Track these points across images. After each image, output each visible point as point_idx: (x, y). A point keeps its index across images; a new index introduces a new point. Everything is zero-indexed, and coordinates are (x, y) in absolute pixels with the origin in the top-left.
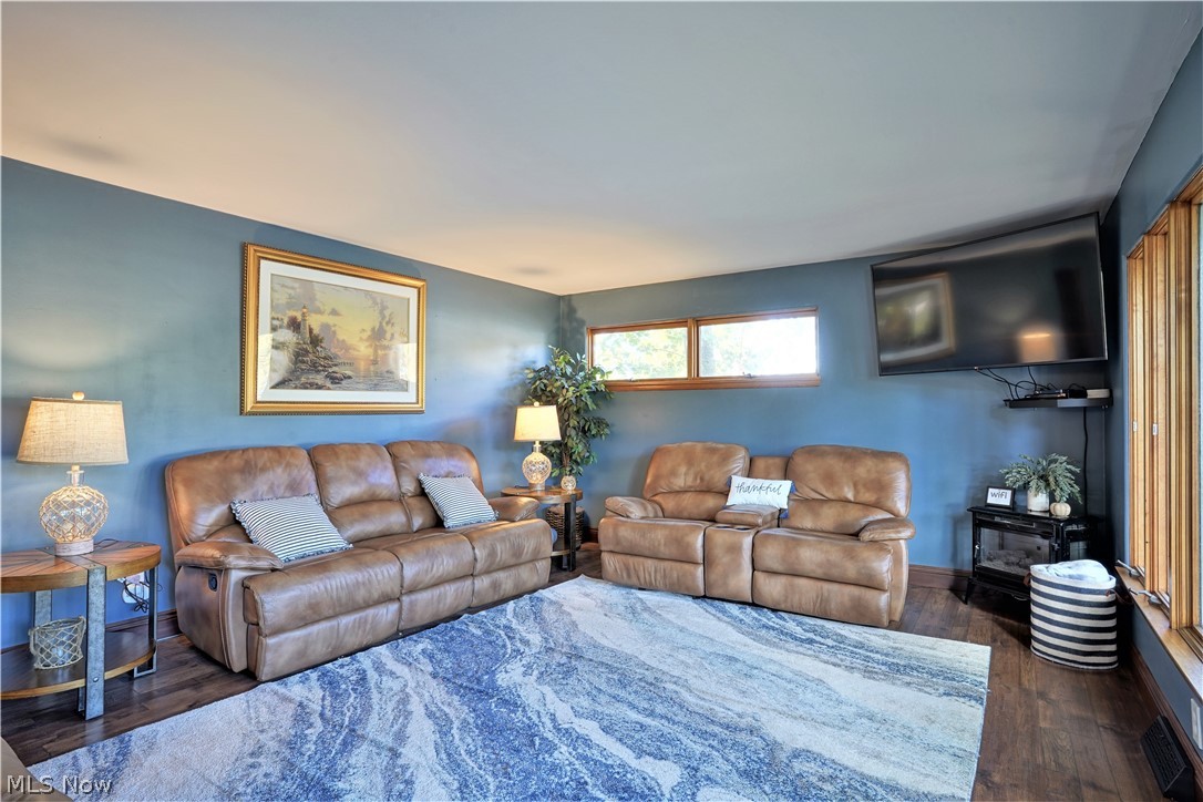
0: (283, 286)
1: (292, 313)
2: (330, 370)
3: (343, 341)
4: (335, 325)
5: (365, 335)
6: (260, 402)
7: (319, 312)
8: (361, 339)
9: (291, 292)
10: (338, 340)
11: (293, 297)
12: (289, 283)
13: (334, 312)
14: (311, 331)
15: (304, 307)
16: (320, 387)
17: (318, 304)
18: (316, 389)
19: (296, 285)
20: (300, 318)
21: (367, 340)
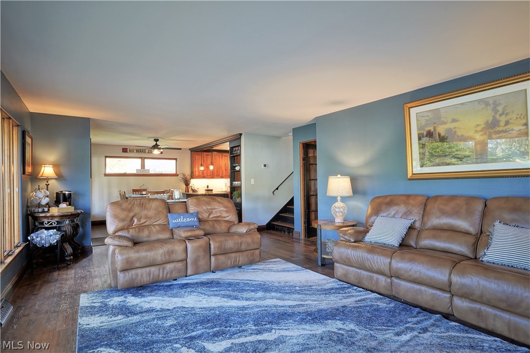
0: (423, 116)
1: (428, 129)
2: (454, 154)
3: (462, 135)
4: (455, 128)
5: (479, 128)
6: (414, 174)
7: (444, 123)
8: (476, 131)
9: (427, 118)
10: (458, 136)
11: (428, 121)
12: (426, 114)
13: (454, 121)
14: (439, 135)
15: (435, 124)
16: (448, 164)
17: (442, 119)
18: (446, 165)
19: (429, 114)
20: (432, 130)
21: (481, 131)
